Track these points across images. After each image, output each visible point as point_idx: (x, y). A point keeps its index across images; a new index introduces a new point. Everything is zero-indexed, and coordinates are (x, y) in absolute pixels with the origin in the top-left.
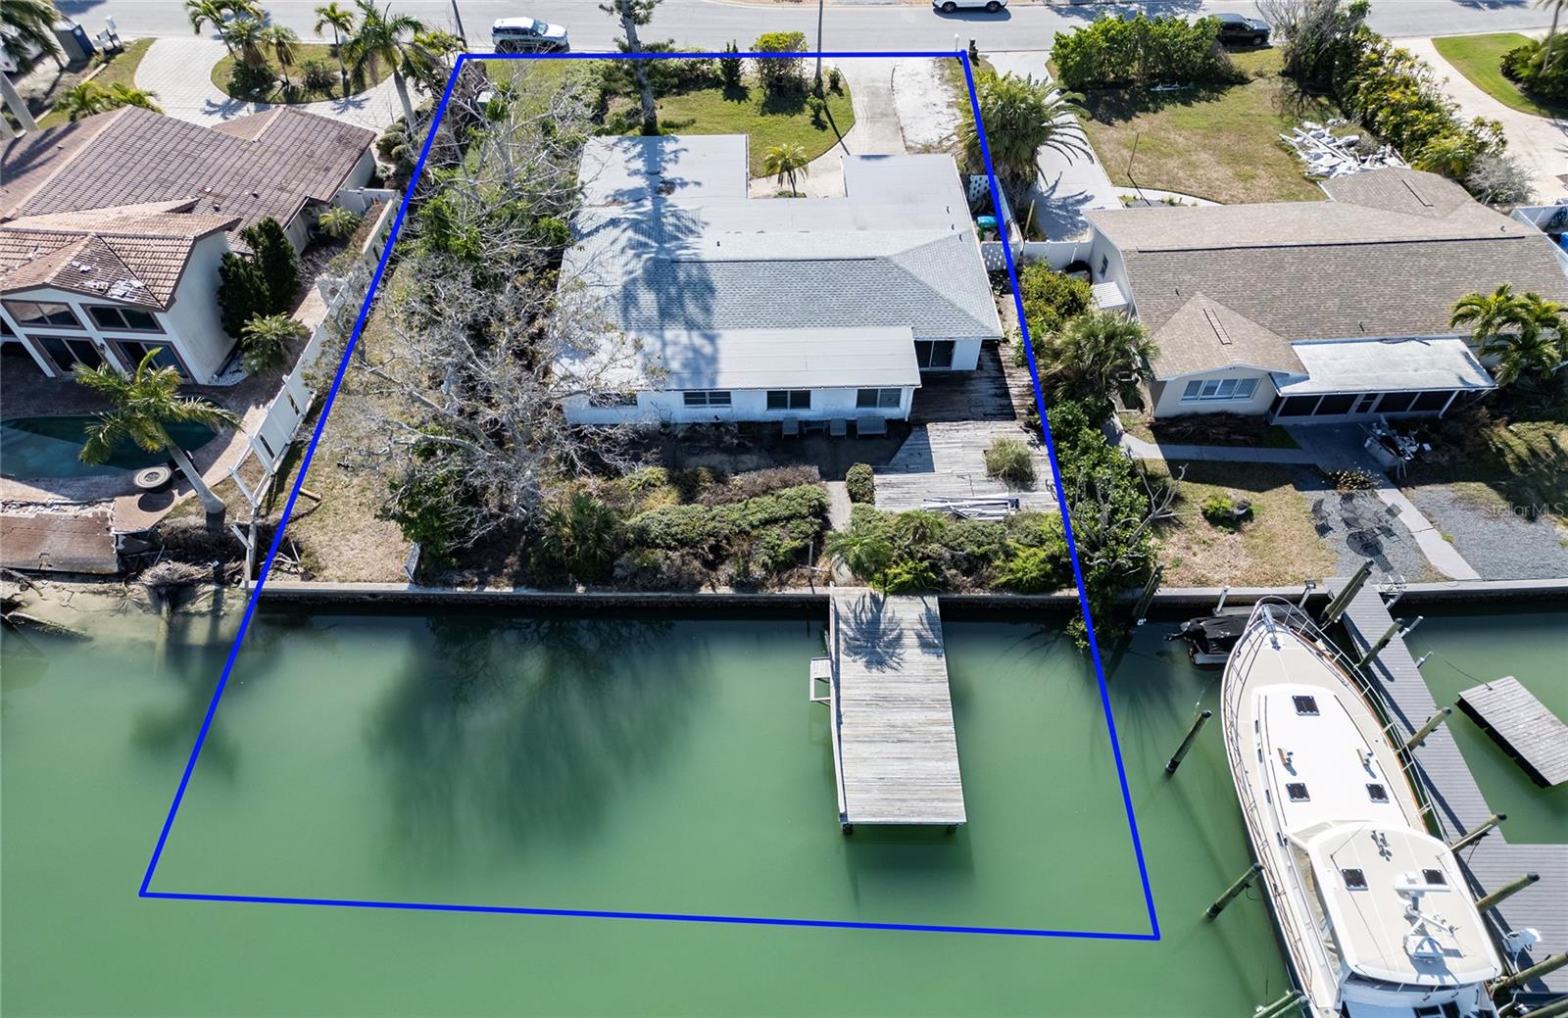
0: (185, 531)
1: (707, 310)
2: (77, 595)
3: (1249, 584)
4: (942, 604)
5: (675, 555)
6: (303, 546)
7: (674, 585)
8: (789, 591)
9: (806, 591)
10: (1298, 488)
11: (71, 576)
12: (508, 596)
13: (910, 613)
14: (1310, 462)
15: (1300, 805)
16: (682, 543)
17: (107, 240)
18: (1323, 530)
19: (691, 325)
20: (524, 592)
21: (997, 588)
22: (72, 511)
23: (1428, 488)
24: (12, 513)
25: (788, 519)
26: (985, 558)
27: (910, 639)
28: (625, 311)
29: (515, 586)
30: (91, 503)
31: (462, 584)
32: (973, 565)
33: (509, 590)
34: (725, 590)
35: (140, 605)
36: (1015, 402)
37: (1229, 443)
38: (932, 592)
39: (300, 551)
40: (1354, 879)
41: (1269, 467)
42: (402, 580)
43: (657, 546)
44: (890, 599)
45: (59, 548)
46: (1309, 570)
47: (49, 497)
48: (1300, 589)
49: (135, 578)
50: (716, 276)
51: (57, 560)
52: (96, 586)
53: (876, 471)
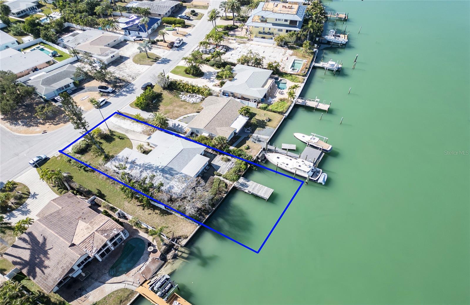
0: (165, 249)
1: (175, 171)
2: (164, 269)
3: (258, 152)
4: (242, 177)
5: (217, 196)
6: (180, 236)
7: (221, 199)
8: (230, 189)
9: (231, 188)
10: (248, 140)
11: (160, 269)
12: (209, 217)
13: (242, 180)
14: (244, 137)
15: (288, 165)
16: (216, 194)
17: (99, 230)
18: (255, 142)
19: (177, 174)
20: (210, 214)
21: (244, 171)
22: (148, 263)
23: (255, 132)
24: (140, 272)
25: (220, 183)
26: (240, 169)
27: (246, 182)
28: (167, 179)
29: (208, 215)
30: (147, 260)
31: (203, 220)
32: (240, 171)
33: (208, 216)
34: (225, 195)
35: (174, 261)
36: (214, 153)
37: (236, 141)
38: (240, 177)
39: (180, 237)
40: (300, 166)
41: (242, 140)
42: (197, 226)
43: (214, 197)
44: (239, 181)
45: (153, 268)
46: (260, 147)
47: (141, 265)
48: (261, 149)
49: (167, 260)
50: (170, 166)
51: (156, 269)
52: (164, 266)
53: (217, 171)
